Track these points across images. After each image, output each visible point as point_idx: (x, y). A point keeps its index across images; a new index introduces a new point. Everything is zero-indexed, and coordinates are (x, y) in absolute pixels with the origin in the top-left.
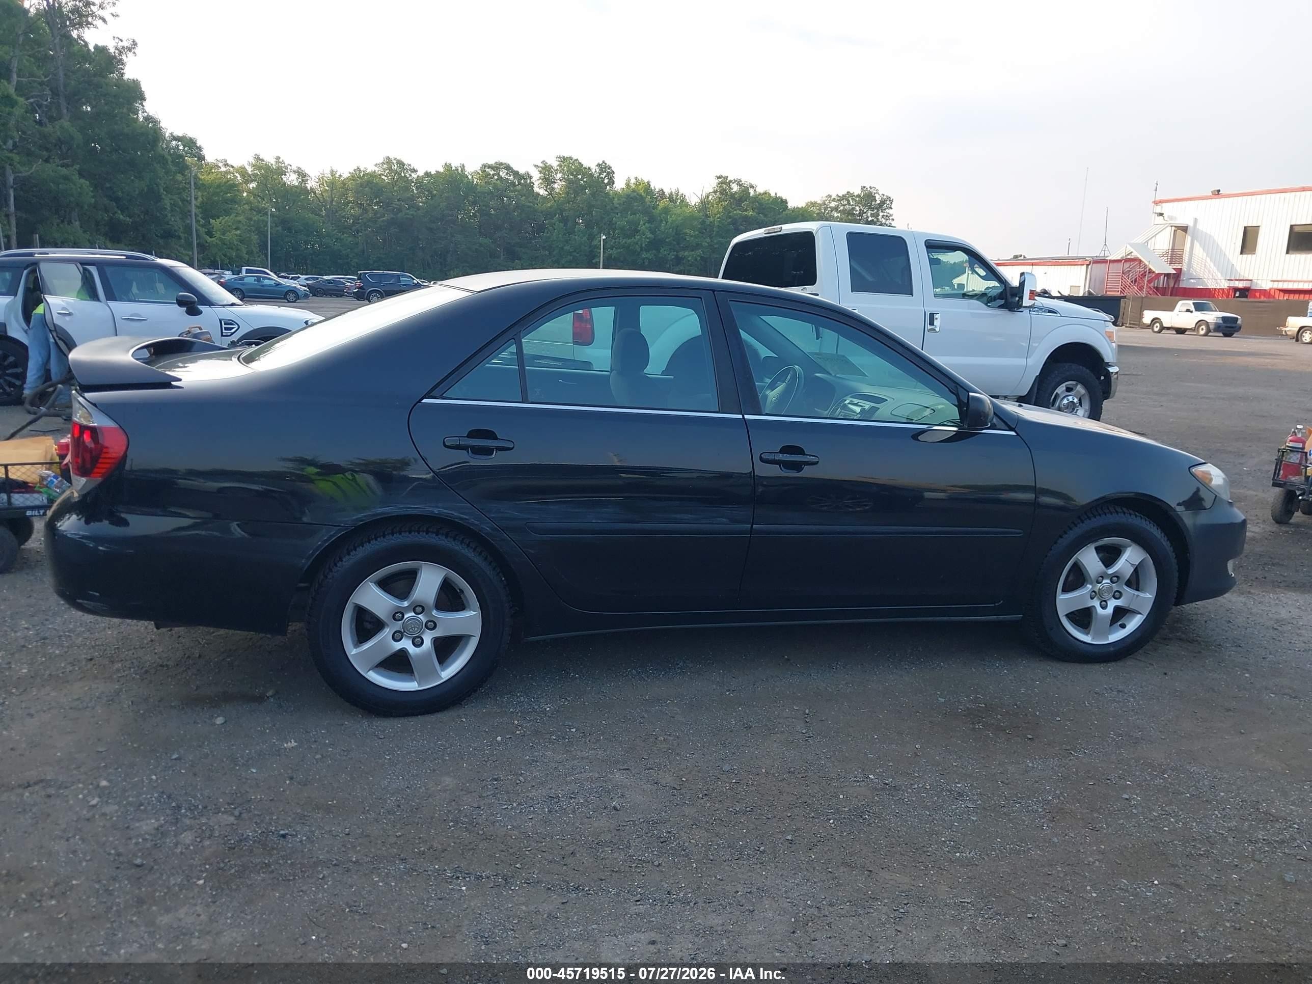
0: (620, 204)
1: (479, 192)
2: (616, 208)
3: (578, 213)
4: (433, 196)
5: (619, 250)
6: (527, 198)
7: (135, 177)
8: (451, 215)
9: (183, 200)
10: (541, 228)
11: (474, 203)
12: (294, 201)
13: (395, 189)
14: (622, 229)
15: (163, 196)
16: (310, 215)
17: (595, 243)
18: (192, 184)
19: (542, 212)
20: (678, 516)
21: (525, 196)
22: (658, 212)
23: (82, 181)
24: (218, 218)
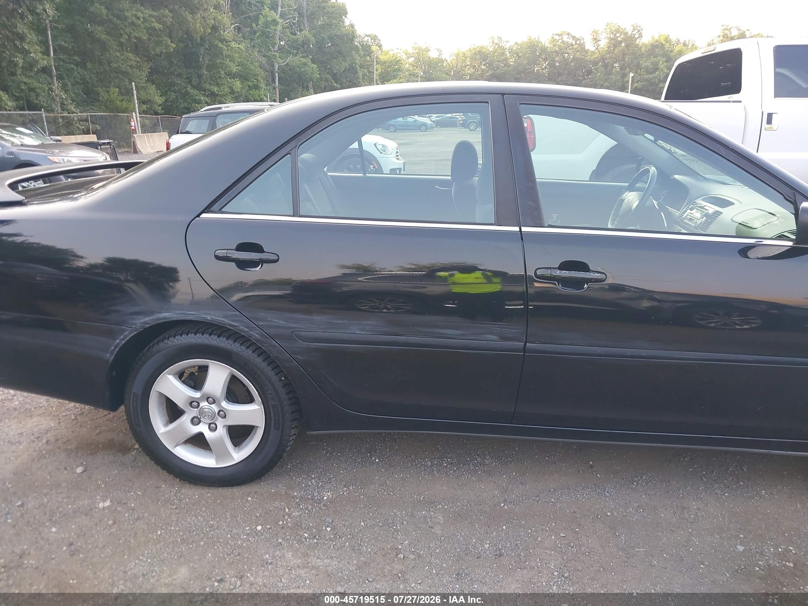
0: (646, 51)
1: (548, 52)
2: (643, 54)
3: (616, 60)
4: (519, 57)
5: (643, 83)
6: (581, 53)
7: (342, 60)
8: (530, 69)
9: (369, 72)
10: (589, 72)
11: (545, 60)
12: (435, 67)
13: (496, 54)
14: (647, 68)
15: (359, 71)
16: (444, 75)
17: (626, 79)
18: (375, 61)
19: (590, 61)
20: (444, 331)
21: (579, 51)
22: (674, 54)
23: (313, 65)
24: (390, 81)
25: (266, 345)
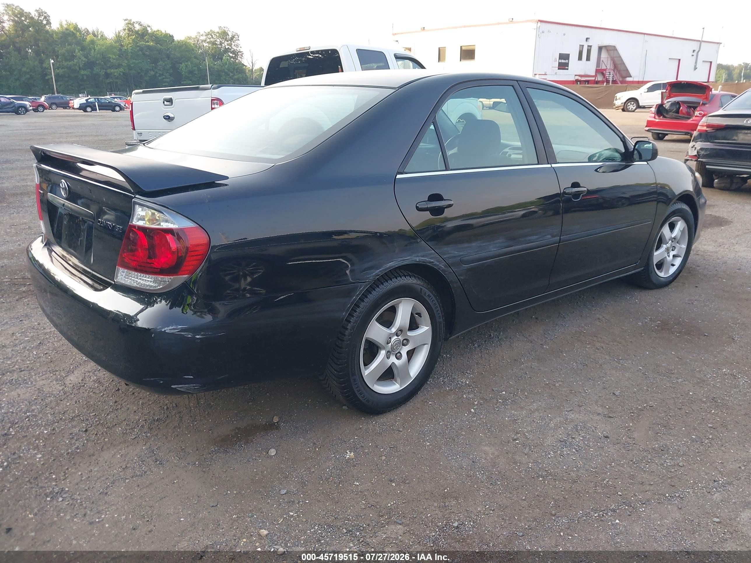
0: (58, 38)
2: (56, 41)
3: (27, 45)
14: (64, 55)
22: (87, 43)
25: (447, 273)
